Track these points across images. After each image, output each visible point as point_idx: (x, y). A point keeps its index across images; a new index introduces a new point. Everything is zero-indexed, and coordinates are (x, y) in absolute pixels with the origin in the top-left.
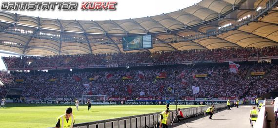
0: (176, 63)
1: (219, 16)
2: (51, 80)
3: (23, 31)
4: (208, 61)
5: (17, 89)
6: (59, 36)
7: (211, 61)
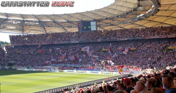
0: (116, 40)
1: (125, 13)
2: (37, 52)
3: (14, 22)
4: (139, 38)
5: (15, 58)
6: (38, 23)
7: (140, 38)
